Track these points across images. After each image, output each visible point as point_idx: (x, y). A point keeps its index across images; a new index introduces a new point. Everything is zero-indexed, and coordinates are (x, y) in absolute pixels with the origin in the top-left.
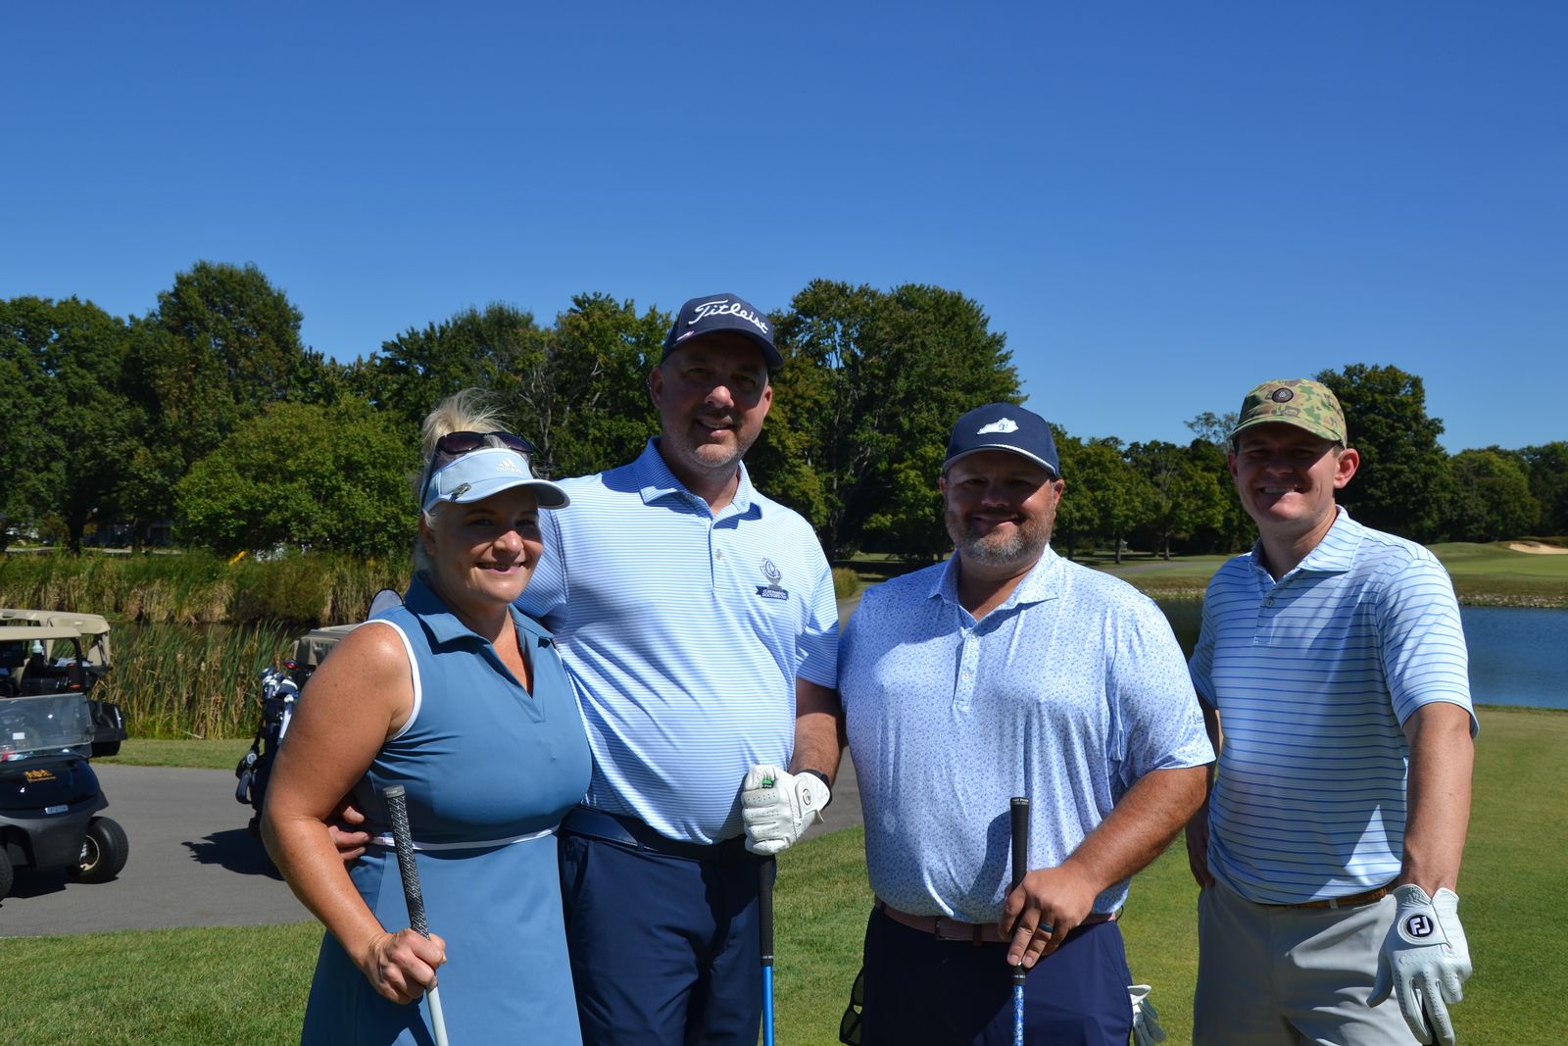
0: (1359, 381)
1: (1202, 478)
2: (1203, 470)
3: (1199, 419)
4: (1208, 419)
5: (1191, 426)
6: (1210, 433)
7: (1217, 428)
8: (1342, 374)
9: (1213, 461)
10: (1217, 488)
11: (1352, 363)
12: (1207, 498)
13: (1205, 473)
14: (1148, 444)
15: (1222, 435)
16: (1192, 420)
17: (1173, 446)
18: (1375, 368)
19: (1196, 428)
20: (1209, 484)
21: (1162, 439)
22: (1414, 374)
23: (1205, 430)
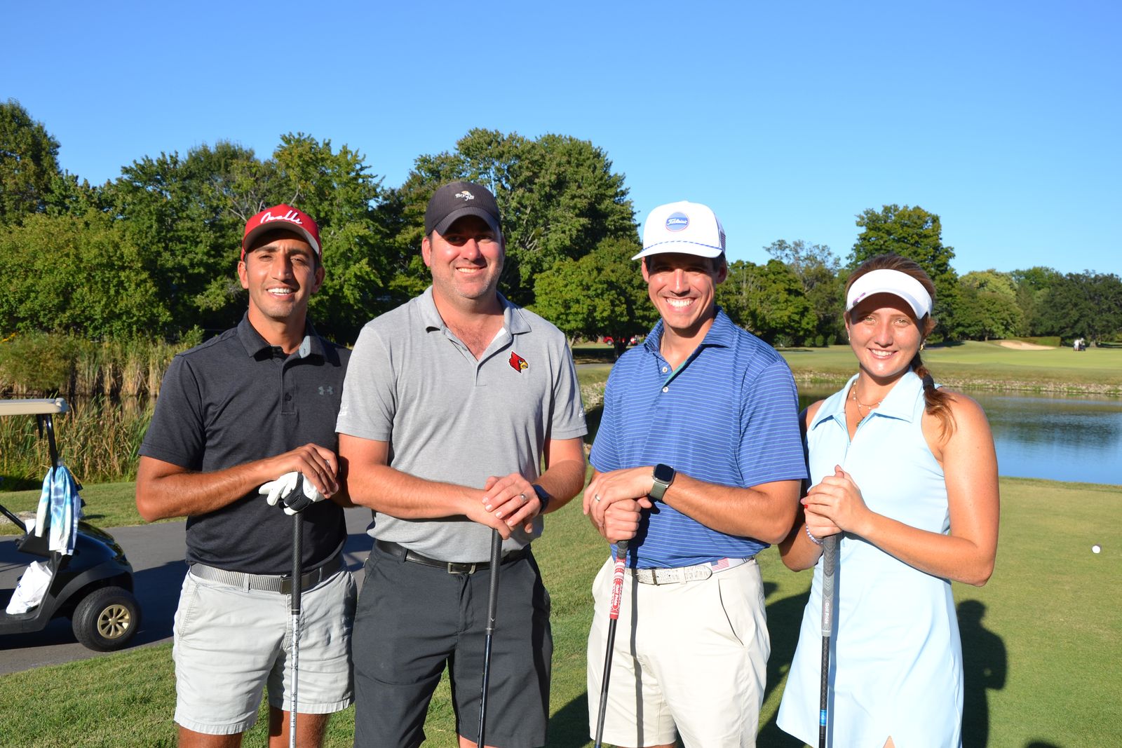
0: (893, 218)
1: (774, 288)
2: (774, 282)
3: (774, 244)
4: (781, 245)
5: (768, 250)
6: (783, 255)
7: (787, 251)
8: (880, 213)
9: (783, 276)
11: (888, 204)
13: (777, 285)
15: (792, 257)
16: (769, 246)
17: (754, 265)
18: (906, 207)
19: (772, 252)
20: (779, 293)
21: (745, 259)
23: (779, 253)
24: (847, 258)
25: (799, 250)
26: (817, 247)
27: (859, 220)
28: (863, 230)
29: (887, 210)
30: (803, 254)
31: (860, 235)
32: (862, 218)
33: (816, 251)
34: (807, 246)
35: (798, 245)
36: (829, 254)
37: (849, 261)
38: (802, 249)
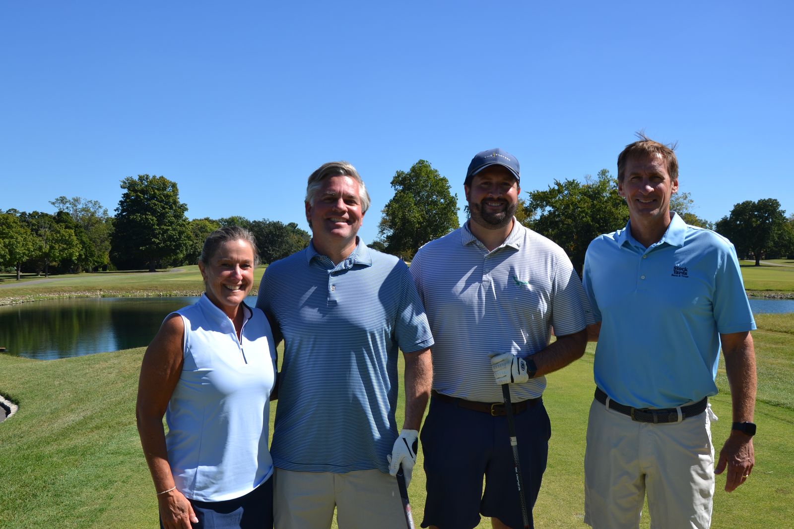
0: (146, 184)
1: (67, 232)
2: (65, 228)
3: (57, 200)
4: (63, 200)
5: (53, 203)
6: (65, 208)
7: (68, 205)
8: (137, 180)
9: (70, 223)
10: (74, 238)
11: (142, 174)
12: (69, 244)
13: (68, 230)
14: (31, 213)
15: (71, 209)
16: (54, 201)
17: (47, 215)
18: (154, 177)
19: (56, 205)
20: (70, 235)
21: (40, 211)
22: (173, 181)
23: (61, 206)
24: (115, 210)
25: (77, 204)
26: (91, 202)
27: (122, 184)
28: (126, 191)
29: (141, 178)
30: (80, 206)
31: (124, 194)
32: (124, 182)
33: (90, 205)
34: (83, 201)
35: (77, 200)
36: (100, 207)
37: (116, 213)
38: (79, 203)
